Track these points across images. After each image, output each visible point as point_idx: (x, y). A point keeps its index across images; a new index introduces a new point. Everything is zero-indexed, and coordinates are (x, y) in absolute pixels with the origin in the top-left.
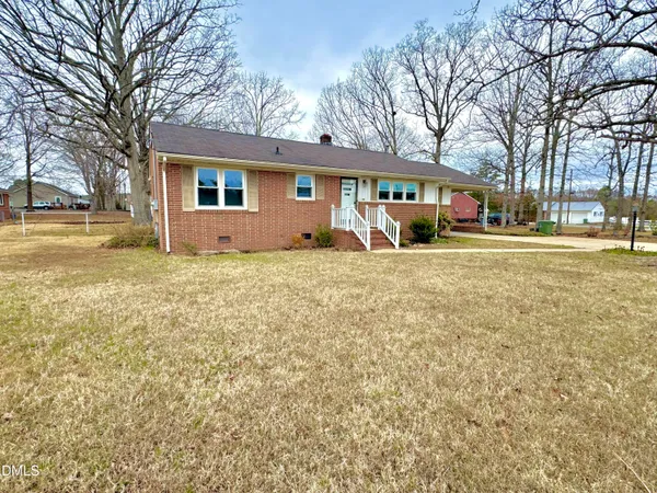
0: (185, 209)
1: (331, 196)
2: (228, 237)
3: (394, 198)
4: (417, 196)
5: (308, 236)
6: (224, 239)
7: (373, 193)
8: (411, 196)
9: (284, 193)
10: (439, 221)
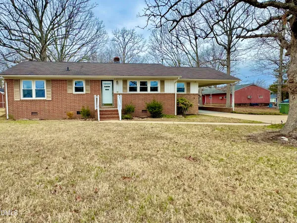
0: (15, 100)
1: (95, 91)
2: (36, 113)
3: (141, 90)
4: (159, 89)
5: (78, 113)
6: (34, 114)
7: (125, 88)
8: (154, 89)
9: (66, 90)
10: (178, 104)
